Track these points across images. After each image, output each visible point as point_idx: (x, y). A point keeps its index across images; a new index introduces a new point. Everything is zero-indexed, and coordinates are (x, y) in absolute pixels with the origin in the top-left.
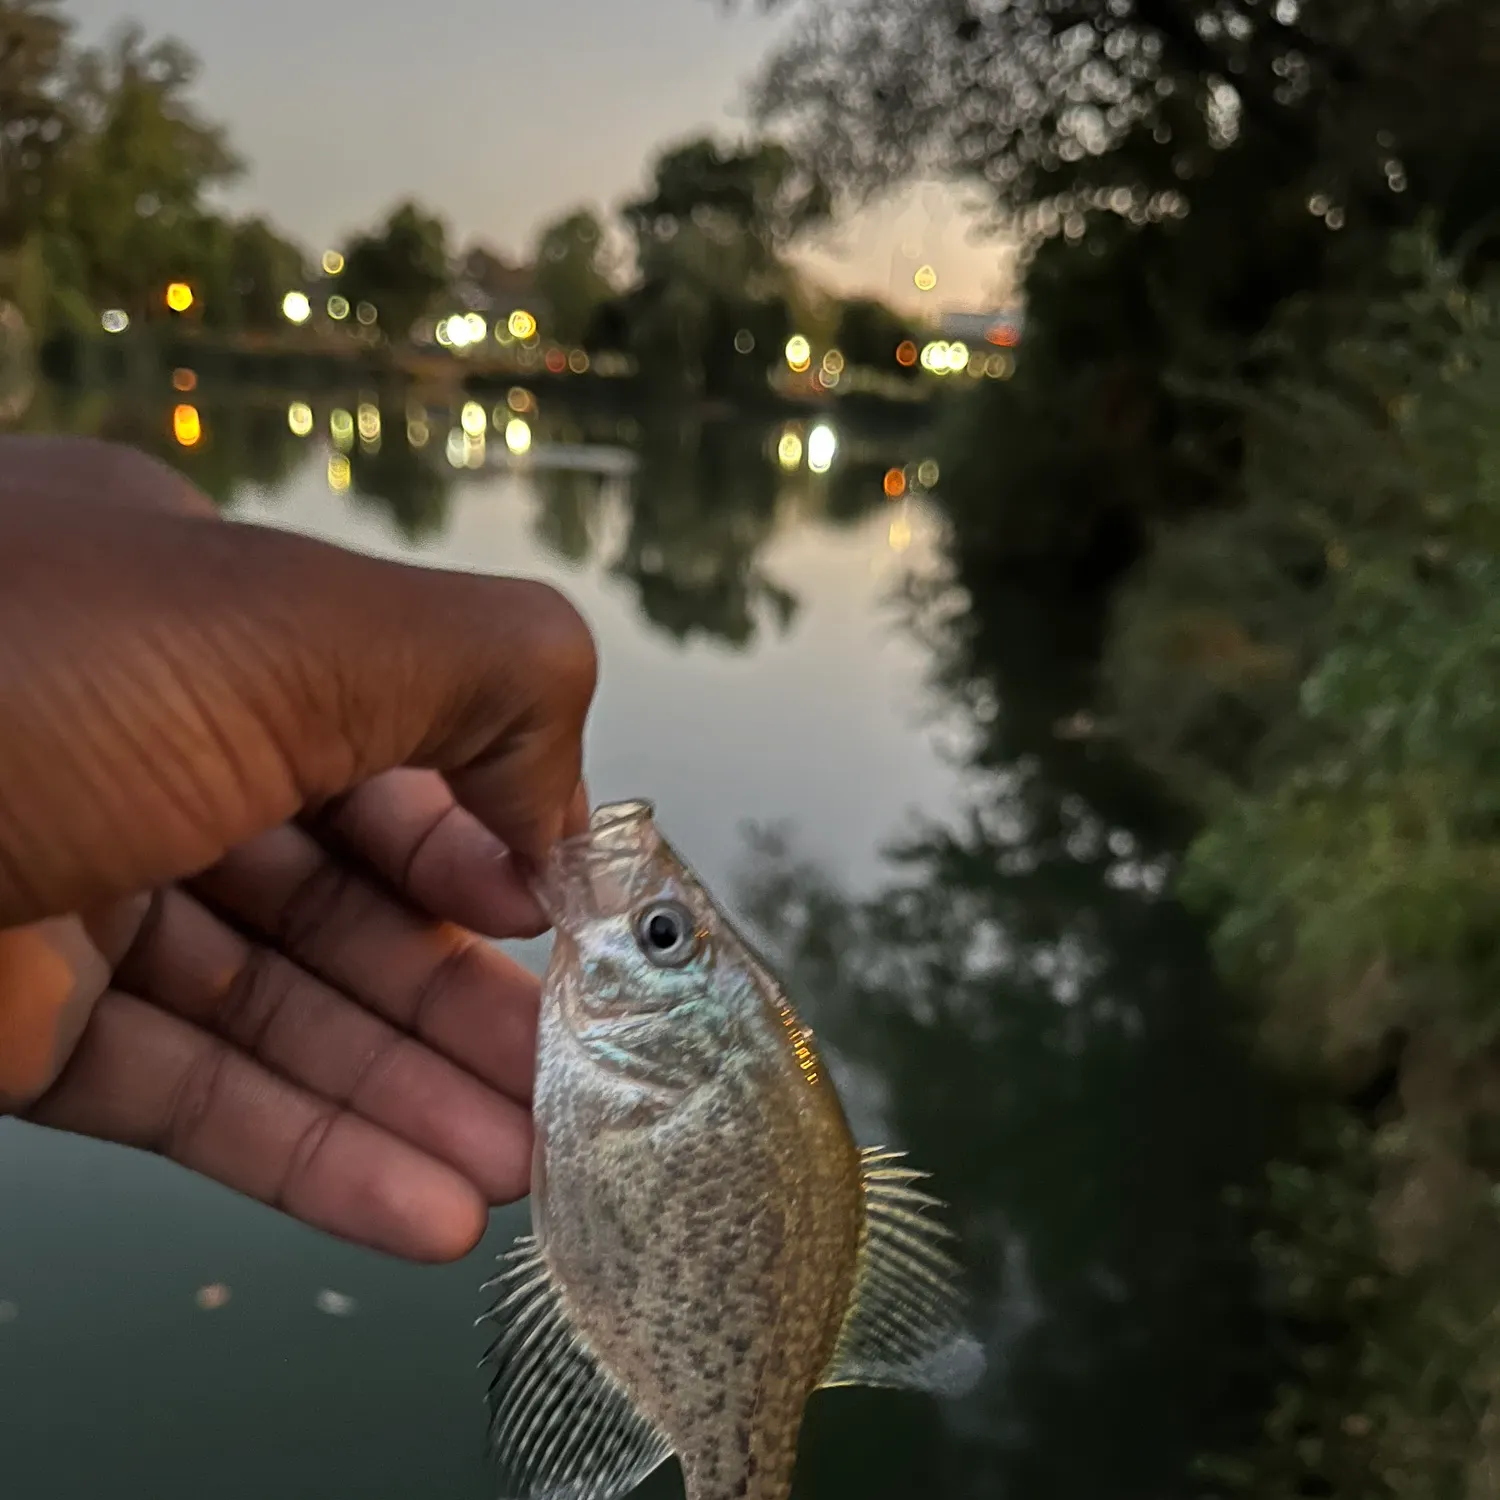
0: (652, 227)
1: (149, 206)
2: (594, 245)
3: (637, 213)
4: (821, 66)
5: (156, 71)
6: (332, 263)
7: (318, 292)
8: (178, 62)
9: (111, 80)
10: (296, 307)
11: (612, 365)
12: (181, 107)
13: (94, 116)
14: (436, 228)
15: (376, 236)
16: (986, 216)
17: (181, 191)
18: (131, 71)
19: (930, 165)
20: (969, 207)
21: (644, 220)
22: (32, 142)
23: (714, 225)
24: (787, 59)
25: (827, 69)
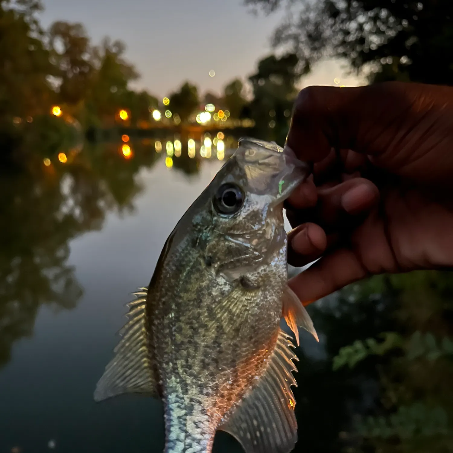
0: (257, 82)
1: (114, 90)
2: (240, 89)
3: (253, 79)
4: (291, 30)
5: (114, 50)
6: (166, 101)
7: (162, 109)
8: (120, 46)
9: (102, 54)
10: (156, 115)
11: (247, 123)
12: (122, 61)
13: (97, 64)
14: (195, 89)
15: (178, 93)
16: (348, 70)
17: (123, 84)
18: (107, 51)
19: (327, 56)
20: (343, 67)
21: (255, 81)
22: (82, 73)
23: (276, 80)
24: (280, 29)
25: (293, 30)
